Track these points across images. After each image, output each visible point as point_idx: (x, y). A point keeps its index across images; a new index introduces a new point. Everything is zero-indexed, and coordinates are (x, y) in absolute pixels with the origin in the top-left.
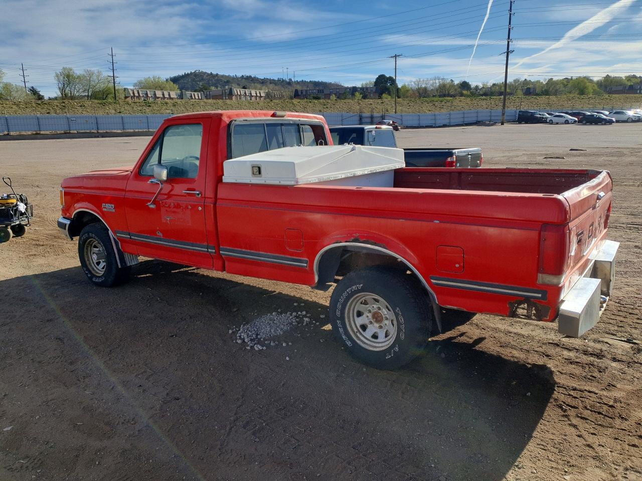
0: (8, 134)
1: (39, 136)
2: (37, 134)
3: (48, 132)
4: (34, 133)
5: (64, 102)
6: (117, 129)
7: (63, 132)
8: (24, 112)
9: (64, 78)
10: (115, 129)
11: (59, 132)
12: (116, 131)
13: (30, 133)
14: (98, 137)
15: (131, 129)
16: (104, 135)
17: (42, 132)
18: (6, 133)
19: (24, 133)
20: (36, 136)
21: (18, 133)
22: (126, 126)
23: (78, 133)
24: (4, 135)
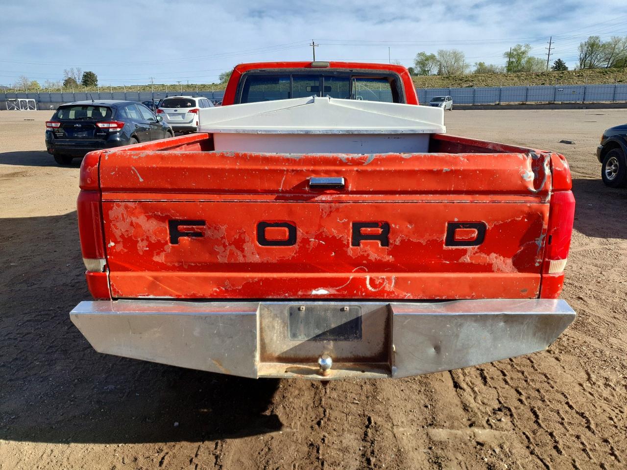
0: (498, 104)
1: (524, 106)
2: (523, 104)
3: (533, 103)
4: (521, 103)
5: (563, 73)
6: (606, 100)
7: (547, 102)
8: (522, 83)
9: (588, 48)
10: (603, 100)
11: (543, 103)
12: (604, 102)
13: (517, 103)
14: (582, 109)
15: (622, 100)
16: (588, 107)
17: (527, 103)
18: (497, 103)
19: (512, 103)
20: (523, 106)
21: (507, 103)
22: (617, 96)
23: (562, 104)
24: (496, 105)
